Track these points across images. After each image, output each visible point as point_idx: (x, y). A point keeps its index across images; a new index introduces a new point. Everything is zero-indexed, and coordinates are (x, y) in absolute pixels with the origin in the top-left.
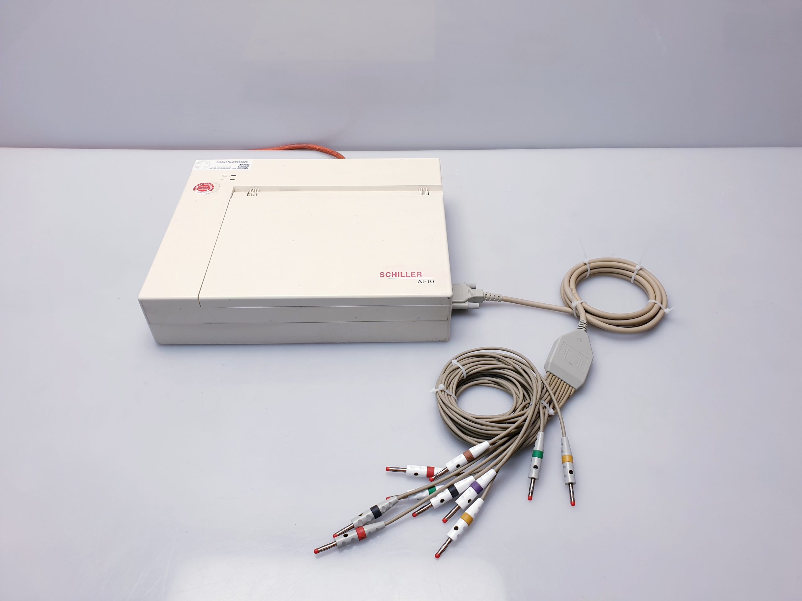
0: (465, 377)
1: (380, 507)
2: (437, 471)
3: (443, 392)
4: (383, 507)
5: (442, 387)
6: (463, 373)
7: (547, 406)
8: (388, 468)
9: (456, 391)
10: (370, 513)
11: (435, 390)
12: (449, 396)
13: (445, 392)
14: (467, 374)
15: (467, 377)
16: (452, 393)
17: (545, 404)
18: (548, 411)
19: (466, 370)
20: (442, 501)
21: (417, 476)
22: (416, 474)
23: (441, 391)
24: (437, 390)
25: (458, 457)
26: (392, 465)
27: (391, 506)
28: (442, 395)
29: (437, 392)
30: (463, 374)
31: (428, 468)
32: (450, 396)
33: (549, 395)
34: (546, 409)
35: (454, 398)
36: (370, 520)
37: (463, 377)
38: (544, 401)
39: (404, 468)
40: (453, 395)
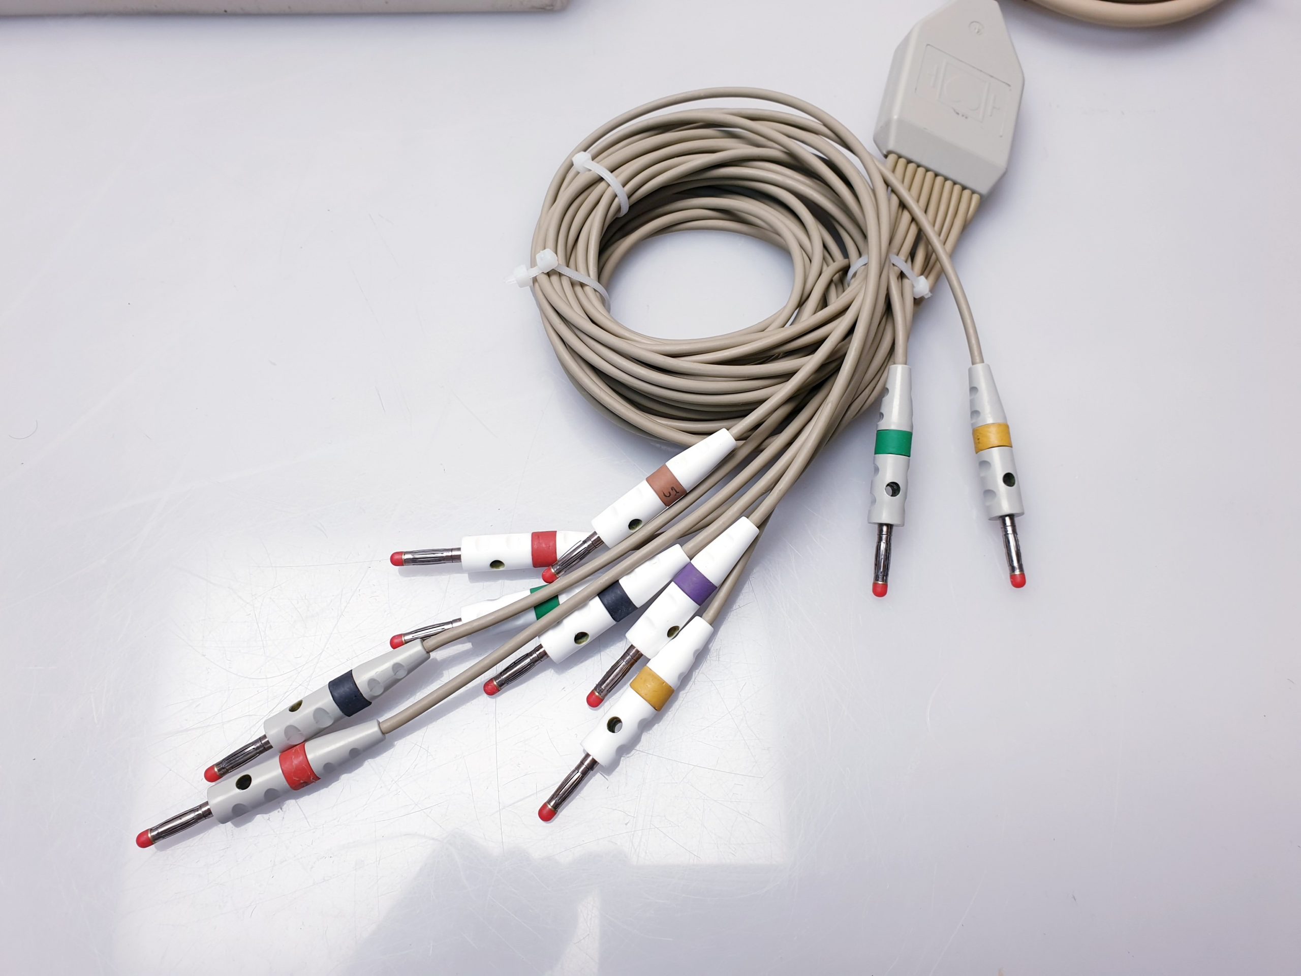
0: (625, 209)
1: (361, 681)
2: (564, 547)
3: (555, 279)
4: (372, 682)
5: (549, 258)
6: (616, 196)
7: (906, 268)
8: (397, 557)
9: (601, 264)
10: (327, 701)
11: (525, 273)
12: (578, 289)
13: (560, 275)
14: (629, 197)
15: (631, 207)
16: (589, 275)
17: (900, 262)
18: (913, 286)
19: (624, 186)
20: (580, 637)
21: (501, 569)
22: (496, 564)
23: (549, 274)
24: (535, 272)
25: (633, 492)
26: (411, 544)
27: (402, 673)
28: (553, 288)
29: (535, 280)
30: (617, 200)
31: (536, 536)
32: (582, 285)
33: (913, 219)
34: (906, 281)
35: (595, 290)
36: (328, 723)
37: (619, 209)
38: (898, 254)
39: (452, 550)
40: (591, 280)
